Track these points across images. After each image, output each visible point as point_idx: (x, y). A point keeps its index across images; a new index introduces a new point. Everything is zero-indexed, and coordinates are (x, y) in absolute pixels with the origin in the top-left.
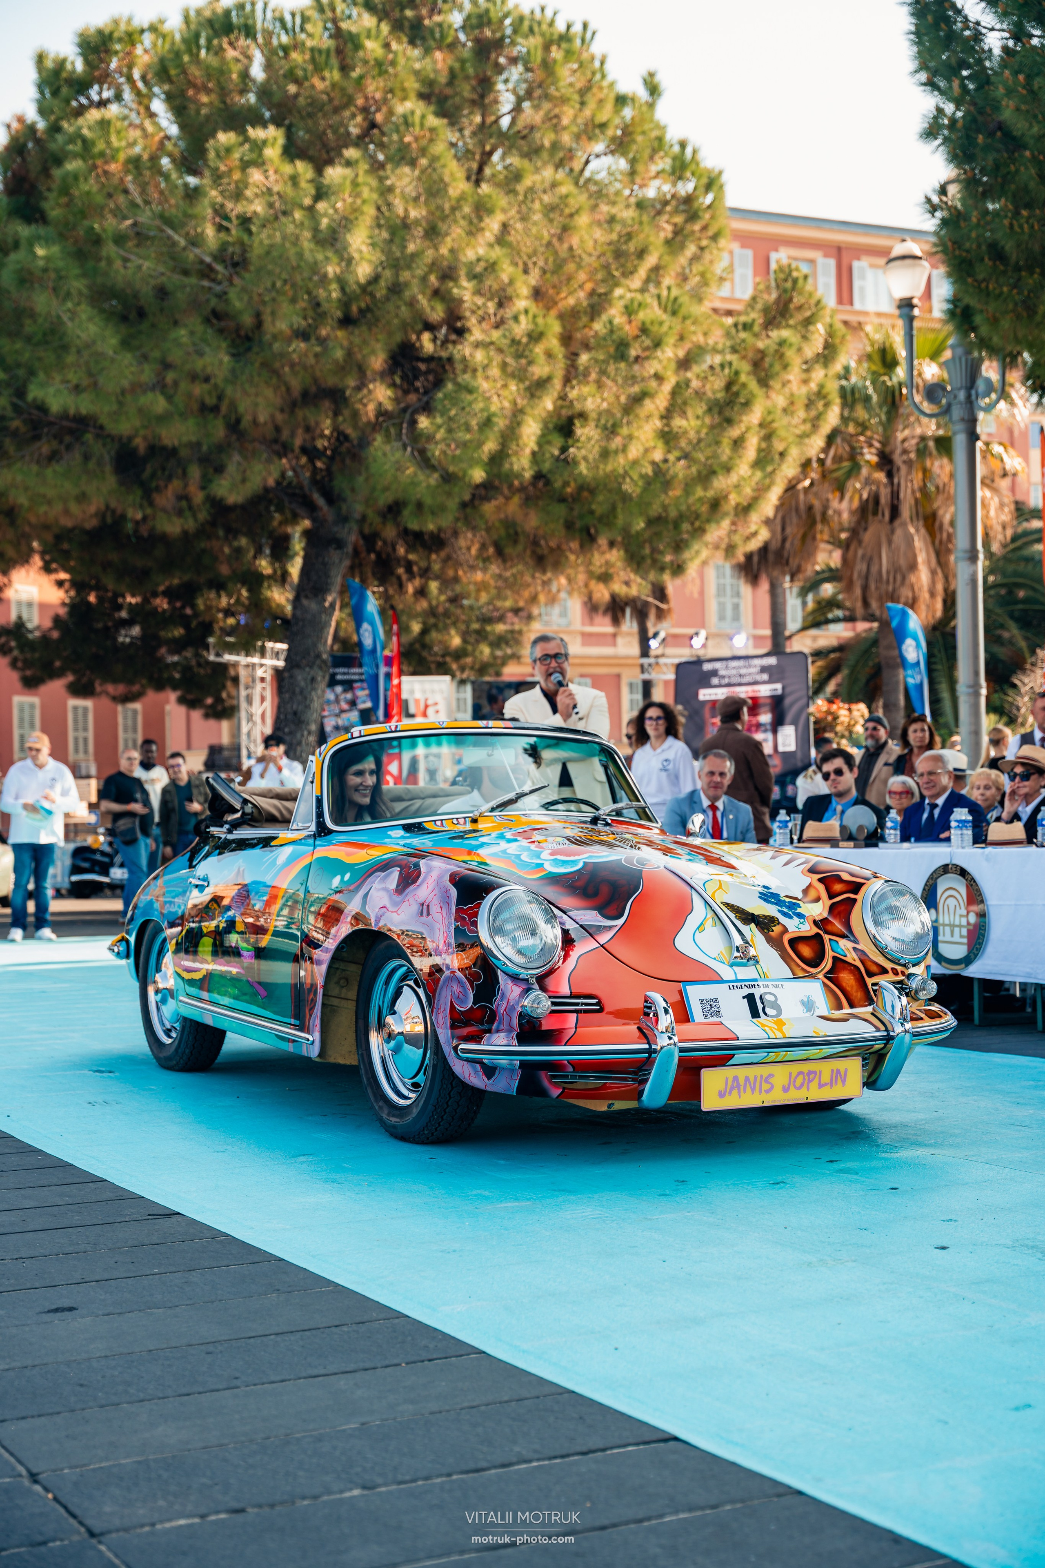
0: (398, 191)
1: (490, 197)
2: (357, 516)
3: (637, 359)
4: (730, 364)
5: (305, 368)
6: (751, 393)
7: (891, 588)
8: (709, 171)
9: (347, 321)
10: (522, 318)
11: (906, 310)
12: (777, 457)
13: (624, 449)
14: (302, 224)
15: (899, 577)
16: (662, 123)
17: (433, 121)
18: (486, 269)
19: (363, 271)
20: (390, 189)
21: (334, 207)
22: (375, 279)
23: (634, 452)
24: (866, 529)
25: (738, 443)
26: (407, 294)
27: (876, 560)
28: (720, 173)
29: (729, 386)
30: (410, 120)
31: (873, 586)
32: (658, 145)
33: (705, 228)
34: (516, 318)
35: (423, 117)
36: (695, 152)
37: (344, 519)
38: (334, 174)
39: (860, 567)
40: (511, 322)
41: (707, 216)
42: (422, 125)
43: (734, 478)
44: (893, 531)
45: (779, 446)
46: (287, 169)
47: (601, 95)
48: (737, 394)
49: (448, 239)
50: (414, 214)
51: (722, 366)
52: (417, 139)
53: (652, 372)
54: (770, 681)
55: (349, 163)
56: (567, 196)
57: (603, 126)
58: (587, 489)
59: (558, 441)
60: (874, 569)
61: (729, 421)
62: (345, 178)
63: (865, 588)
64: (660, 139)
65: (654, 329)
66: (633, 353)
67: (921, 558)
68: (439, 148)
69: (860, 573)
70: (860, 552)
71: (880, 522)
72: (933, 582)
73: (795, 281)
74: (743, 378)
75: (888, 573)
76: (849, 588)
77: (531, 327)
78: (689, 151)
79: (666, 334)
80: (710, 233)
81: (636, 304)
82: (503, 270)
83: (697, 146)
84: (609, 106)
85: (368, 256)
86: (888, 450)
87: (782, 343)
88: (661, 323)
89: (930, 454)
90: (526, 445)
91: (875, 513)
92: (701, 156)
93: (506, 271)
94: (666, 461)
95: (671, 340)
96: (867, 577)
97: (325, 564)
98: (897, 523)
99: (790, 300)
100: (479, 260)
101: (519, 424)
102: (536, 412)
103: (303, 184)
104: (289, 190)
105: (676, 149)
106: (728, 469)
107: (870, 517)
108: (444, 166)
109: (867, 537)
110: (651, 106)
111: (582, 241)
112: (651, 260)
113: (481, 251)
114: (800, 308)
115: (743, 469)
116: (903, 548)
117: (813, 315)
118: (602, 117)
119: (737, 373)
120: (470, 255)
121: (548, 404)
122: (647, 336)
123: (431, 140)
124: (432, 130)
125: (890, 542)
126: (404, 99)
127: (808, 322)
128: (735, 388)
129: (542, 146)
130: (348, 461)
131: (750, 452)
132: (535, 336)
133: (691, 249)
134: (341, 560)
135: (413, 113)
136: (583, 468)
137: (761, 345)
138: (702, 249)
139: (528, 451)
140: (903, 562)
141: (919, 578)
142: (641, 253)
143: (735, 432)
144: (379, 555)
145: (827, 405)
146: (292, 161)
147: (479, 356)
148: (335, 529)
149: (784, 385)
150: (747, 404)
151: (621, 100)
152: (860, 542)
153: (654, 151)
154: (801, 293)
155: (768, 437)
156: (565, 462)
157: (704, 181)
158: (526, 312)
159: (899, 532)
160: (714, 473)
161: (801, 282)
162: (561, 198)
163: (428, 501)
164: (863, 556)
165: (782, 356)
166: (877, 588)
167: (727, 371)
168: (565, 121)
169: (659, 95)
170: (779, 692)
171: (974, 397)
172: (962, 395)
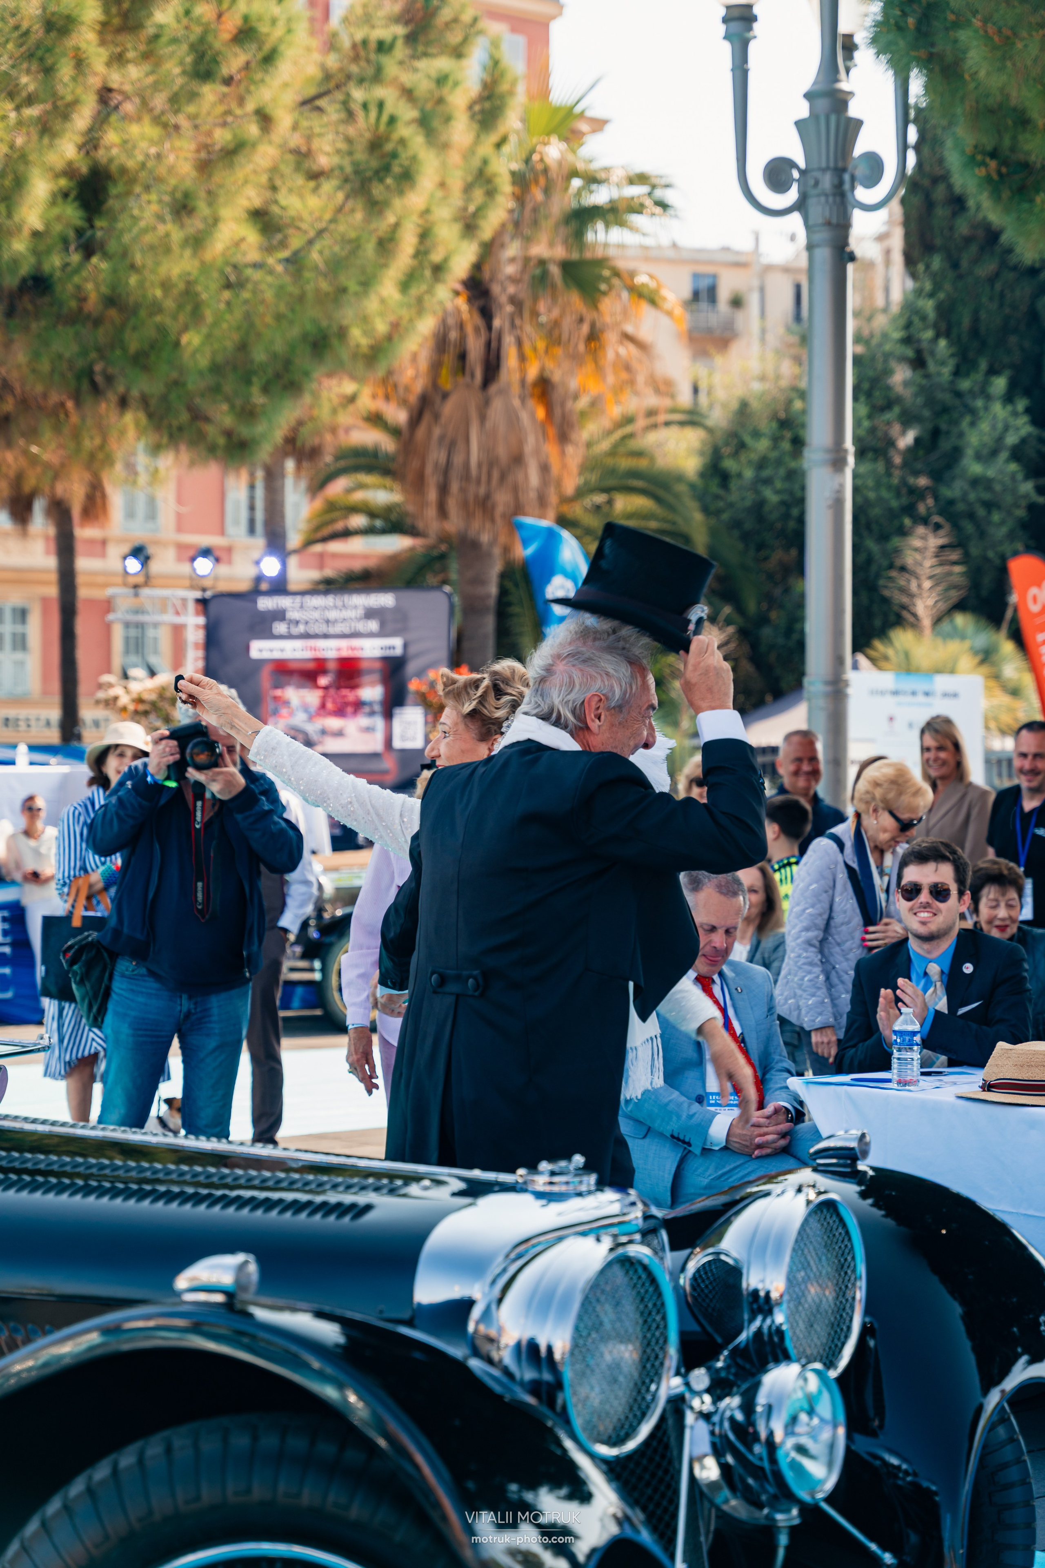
7: (483, 490)
11: (737, 27)
15: (495, 475)
24: (445, 397)
27: (461, 445)
31: (455, 486)
39: (437, 456)
44: (487, 402)
54: (382, 633)
59: (75, 215)
60: (458, 460)
63: (444, 490)
65: (264, 30)
67: (530, 441)
69: (436, 465)
70: (437, 432)
71: (468, 386)
74: (401, 130)
75: (479, 466)
76: (418, 485)
79: (280, 43)
86: (486, 274)
88: (273, 23)
89: (553, 285)
91: (461, 371)
95: (287, 54)
96: (446, 470)
98: (493, 389)
107: (452, 379)
109: (448, 410)
116: (502, 429)
119: (390, 120)
121: (68, 146)
122: (255, 40)
125: (483, 418)
140: (502, 452)
141: (526, 479)
152: (437, 417)
155: (423, 235)
159: (497, 406)
164: (442, 438)
166: (463, 490)
170: (398, 652)
171: (847, 186)
172: (827, 181)
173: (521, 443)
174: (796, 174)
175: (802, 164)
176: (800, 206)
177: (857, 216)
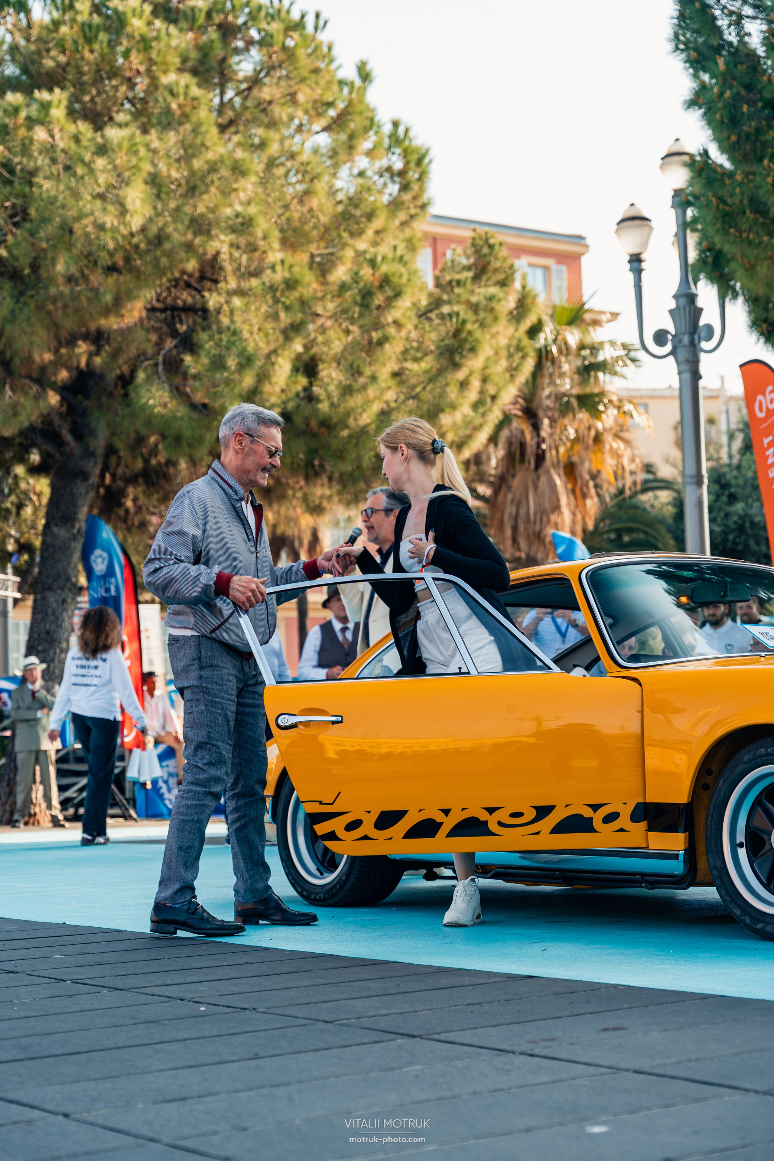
0: (161, 153)
1: (244, 160)
2: (100, 451)
3: (379, 307)
4: (458, 314)
5: (77, 310)
6: (477, 341)
7: (538, 528)
8: (417, 150)
9: (112, 269)
10: (279, 268)
11: (635, 265)
12: (489, 400)
13: (364, 388)
14: (82, 177)
15: (545, 519)
16: (372, 106)
17: (195, 91)
18: (242, 224)
19: (136, 222)
20: (155, 152)
21: (112, 162)
22: (143, 229)
23: (371, 392)
24: (514, 476)
25: (464, 385)
26: (167, 246)
27: (524, 503)
28: (428, 150)
29: (457, 333)
30: (175, 91)
31: (521, 527)
32: (371, 124)
33: (415, 198)
34: (273, 268)
35: (187, 87)
36: (407, 131)
37: (92, 454)
38: (112, 133)
39: (510, 510)
40: (269, 272)
41: (416, 187)
42: (186, 94)
43: (458, 417)
44: (538, 478)
45: (492, 391)
46: (71, 128)
47: (328, 77)
48: (465, 340)
49: (205, 197)
50: (174, 174)
51: (450, 315)
52: (180, 106)
53: (390, 319)
55: (120, 126)
56: (308, 163)
57: (330, 105)
58: (327, 424)
59: (303, 381)
60: (523, 512)
61: (456, 366)
62: (123, 138)
63: (515, 529)
64: (372, 120)
65: (395, 280)
66: (377, 303)
67: (564, 500)
68: (203, 113)
69: (510, 515)
70: (510, 497)
71: (527, 469)
72: (574, 522)
73: (491, 247)
74: (469, 326)
75: (535, 514)
76: (500, 527)
77: (287, 275)
78: (401, 131)
79: (405, 285)
80: (419, 203)
81: (379, 259)
82: (258, 225)
83: (409, 125)
84: (335, 88)
85: (140, 210)
86: (534, 405)
87: (491, 298)
88: (401, 276)
89: (573, 409)
90: (276, 383)
91: (523, 460)
92: (411, 134)
93: (262, 225)
94: (396, 401)
95: (408, 291)
96: (516, 518)
97: (72, 494)
98: (541, 471)
99: (489, 263)
100: (237, 216)
101: (273, 364)
102: (286, 353)
103: (85, 143)
104: (73, 146)
105: (387, 129)
106: (453, 407)
107: (518, 466)
108: (206, 132)
109: (516, 483)
110: (363, 91)
111: (321, 204)
112: (378, 223)
113: (239, 208)
114: (496, 270)
115: (466, 409)
116: (547, 493)
117: (506, 279)
118: (329, 97)
119: (464, 322)
120: (228, 211)
121: (298, 347)
122: (390, 286)
123: (194, 108)
124: (195, 99)
125: (536, 487)
126: (165, 72)
127: (503, 284)
128: (463, 335)
129: (281, 119)
130: (104, 399)
131: (473, 395)
132: (291, 284)
133: (402, 216)
134: (87, 492)
135: (177, 83)
136: (324, 407)
137: (474, 299)
138: (412, 217)
139: (278, 389)
140: (547, 505)
141: (563, 519)
142: (370, 216)
143: (461, 375)
144: (108, 489)
145: (523, 357)
146: (75, 122)
147: (237, 302)
148: (82, 463)
149: (493, 336)
150: (473, 350)
151: (341, 83)
152: (509, 488)
153: (367, 130)
154: (496, 258)
155: (485, 380)
156: (310, 398)
157: (414, 158)
158: (283, 262)
159: (543, 479)
160: (443, 411)
161: (497, 247)
162: (302, 164)
163: (187, 433)
164: (513, 500)
165: (492, 310)
166: (526, 529)
167: (454, 320)
168: (301, 98)
169: (371, 81)
171: (696, 341)
172: (686, 339)
173: (558, 500)
174: (670, 337)
175: (673, 332)
176: (673, 353)
177: (703, 356)
